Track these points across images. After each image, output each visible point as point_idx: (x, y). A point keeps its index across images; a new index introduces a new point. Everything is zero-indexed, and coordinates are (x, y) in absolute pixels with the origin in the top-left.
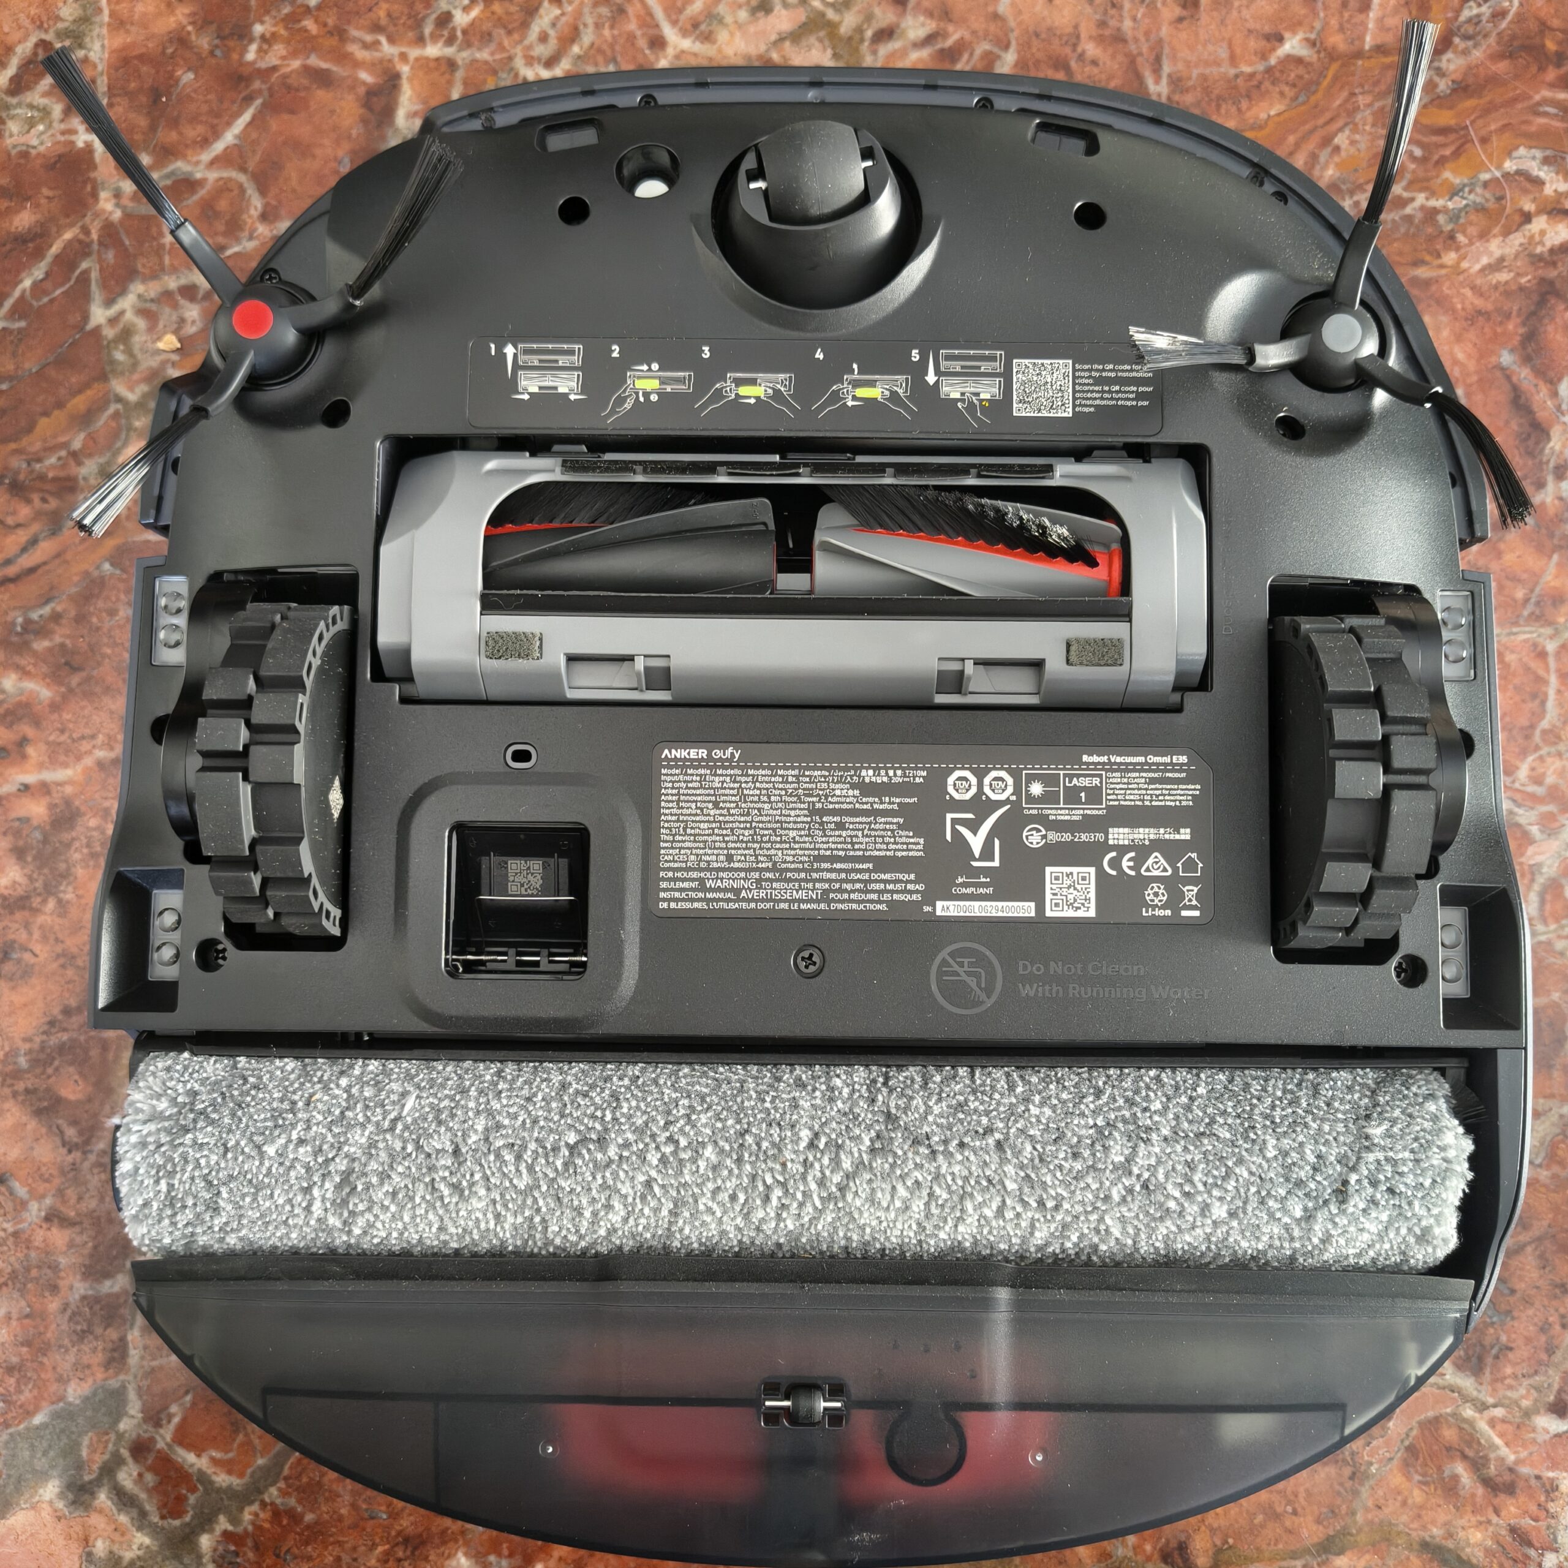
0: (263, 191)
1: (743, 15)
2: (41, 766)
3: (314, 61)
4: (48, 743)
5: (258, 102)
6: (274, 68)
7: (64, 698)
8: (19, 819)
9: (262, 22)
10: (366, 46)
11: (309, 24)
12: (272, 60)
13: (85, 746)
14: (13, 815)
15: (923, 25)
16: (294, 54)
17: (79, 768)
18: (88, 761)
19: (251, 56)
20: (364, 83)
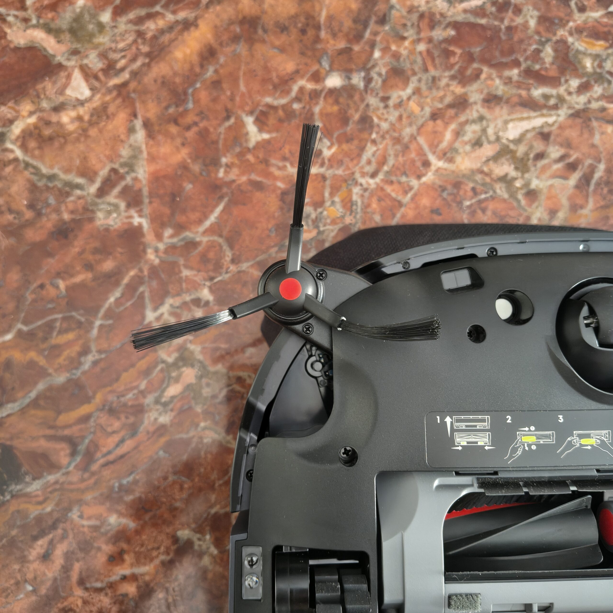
0: (231, 247)
1: (468, 148)
2: (132, 565)
3: (254, 177)
4: (135, 553)
5: (226, 199)
6: (234, 181)
7: (143, 527)
8: (122, 595)
9: (226, 156)
10: (280, 168)
11: (250, 157)
12: (232, 176)
13: (155, 553)
14: (119, 592)
15: (558, 150)
16: (243, 173)
17: (152, 565)
18: (157, 562)
19: (221, 174)
20: (279, 188)
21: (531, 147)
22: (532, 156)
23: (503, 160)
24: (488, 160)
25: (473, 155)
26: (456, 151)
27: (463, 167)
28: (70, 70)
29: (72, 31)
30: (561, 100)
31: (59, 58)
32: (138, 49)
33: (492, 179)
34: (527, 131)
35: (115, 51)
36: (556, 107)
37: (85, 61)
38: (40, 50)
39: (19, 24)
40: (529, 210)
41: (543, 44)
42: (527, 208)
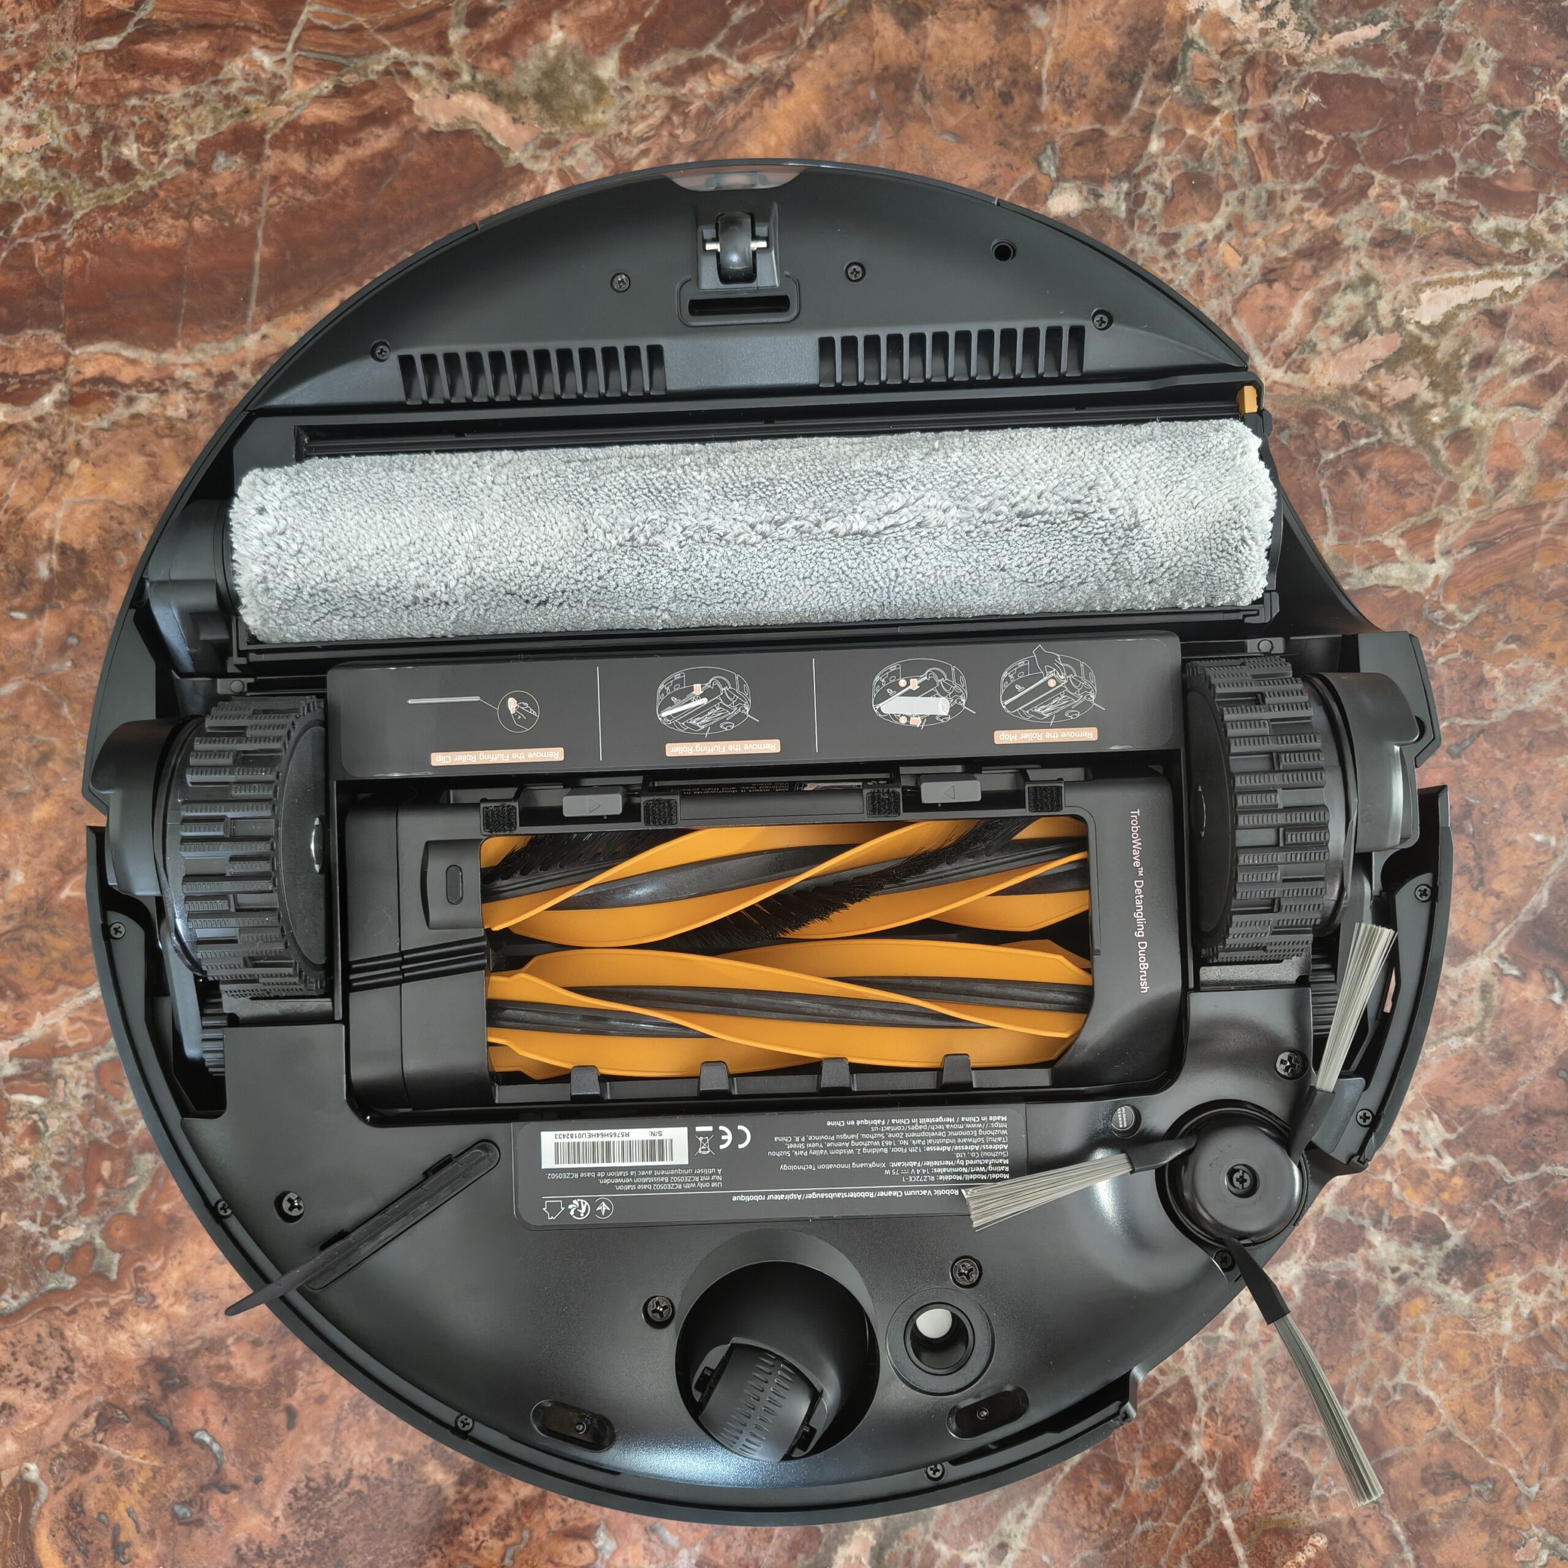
21: (1466, 342)
22: (1467, 359)
23: (1408, 367)
24: (1377, 367)
25: (1346, 356)
26: (1313, 348)
27: (1323, 382)
28: (539, 178)
29: (542, 98)
30: (1535, 241)
31: (517, 156)
32: (672, 135)
33: (1382, 407)
34: (1460, 307)
35: (627, 141)
36: (1523, 258)
37: (569, 162)
38: (479, 137)
39: (435, 82)
40: (1457, 471)
41: (1504, 121)
42: (1451, 466)
